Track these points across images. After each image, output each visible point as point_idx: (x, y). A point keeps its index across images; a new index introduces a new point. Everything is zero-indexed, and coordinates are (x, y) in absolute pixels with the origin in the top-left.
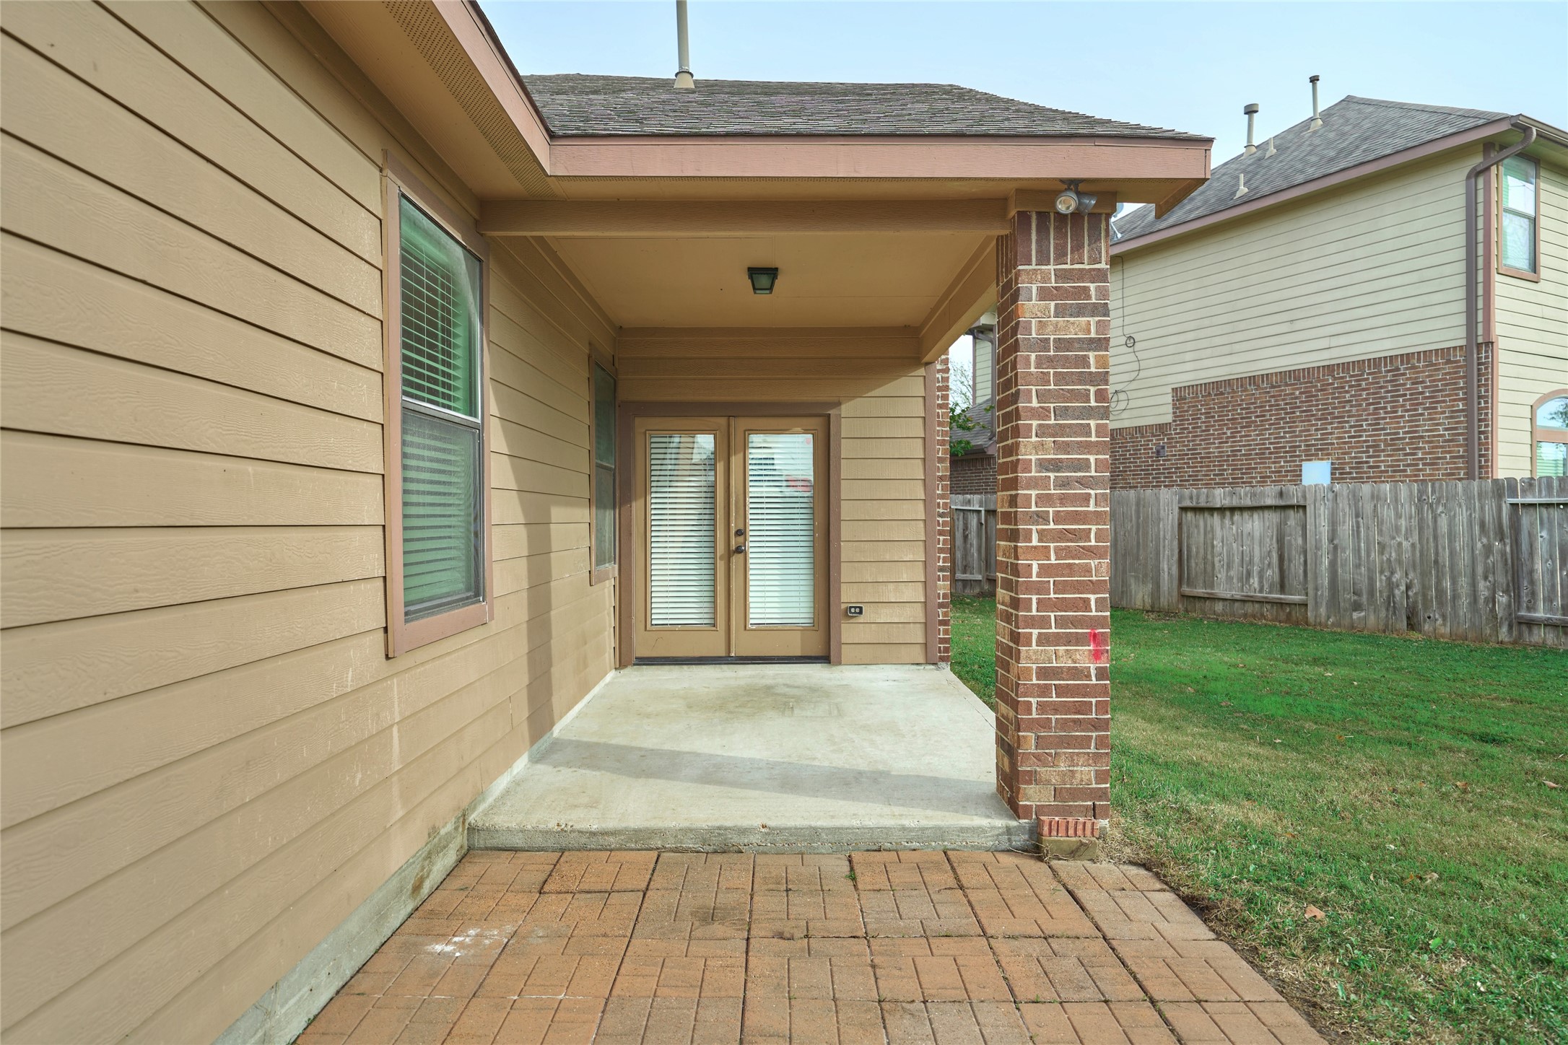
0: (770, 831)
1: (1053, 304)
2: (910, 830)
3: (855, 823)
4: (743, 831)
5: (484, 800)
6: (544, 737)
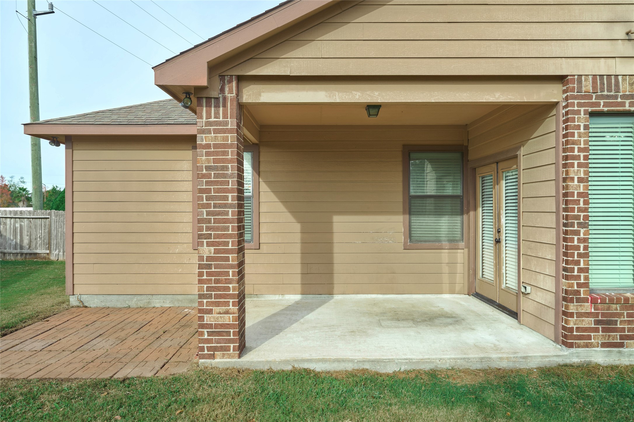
5: (258, 297)
6: (323, 296)
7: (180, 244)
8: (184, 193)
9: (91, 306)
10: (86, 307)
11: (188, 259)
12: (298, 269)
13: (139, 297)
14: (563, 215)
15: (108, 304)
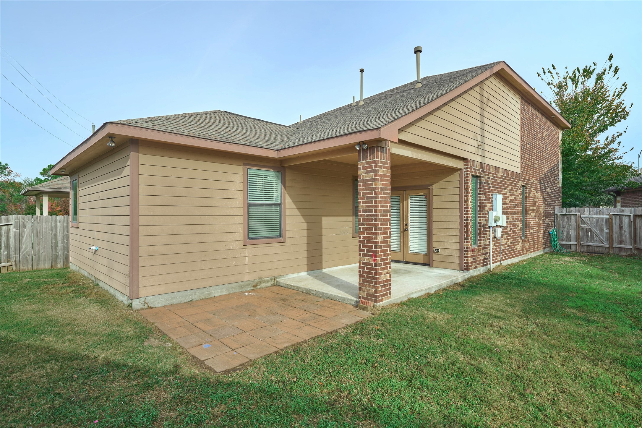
0: (316, 291)
1: (365, 170)
2: (339, 297)
3: (332, 293)
4: (312, 290)
5: (284, 277)
6: (318, 270)
7: (234, 242)
8: (236, 200)
9: (156, 306)
10: (151, 308)
11: (240, 253)
12: (305, 255)
13: (201, 291)
14: (465, 216)
15: (174, 302)
